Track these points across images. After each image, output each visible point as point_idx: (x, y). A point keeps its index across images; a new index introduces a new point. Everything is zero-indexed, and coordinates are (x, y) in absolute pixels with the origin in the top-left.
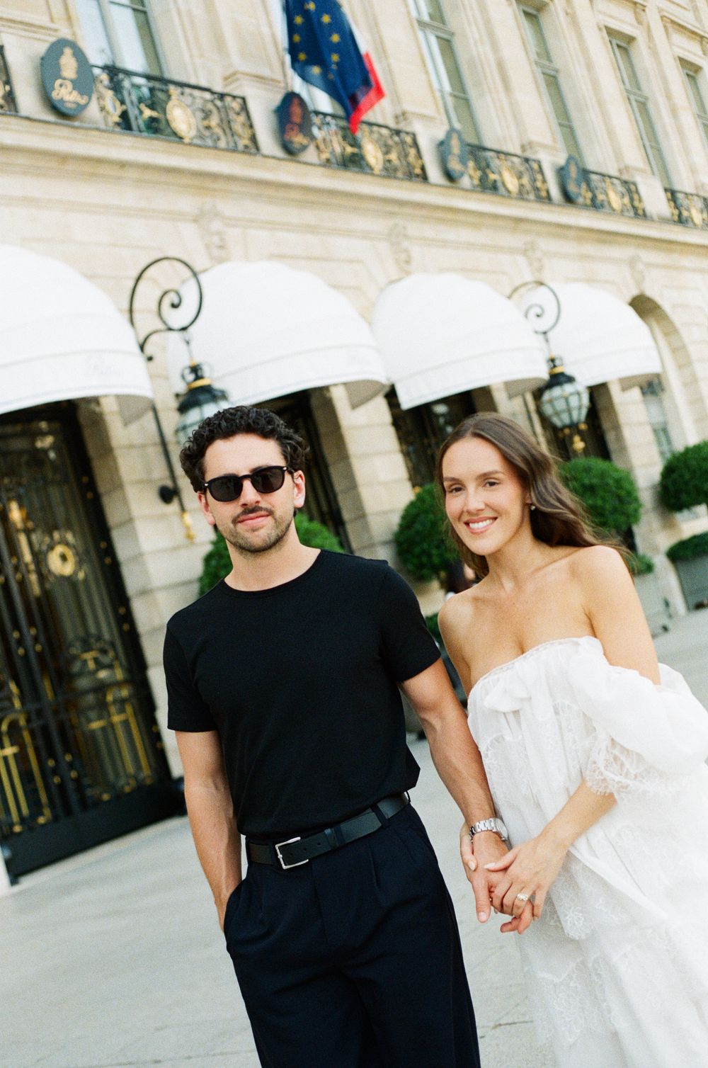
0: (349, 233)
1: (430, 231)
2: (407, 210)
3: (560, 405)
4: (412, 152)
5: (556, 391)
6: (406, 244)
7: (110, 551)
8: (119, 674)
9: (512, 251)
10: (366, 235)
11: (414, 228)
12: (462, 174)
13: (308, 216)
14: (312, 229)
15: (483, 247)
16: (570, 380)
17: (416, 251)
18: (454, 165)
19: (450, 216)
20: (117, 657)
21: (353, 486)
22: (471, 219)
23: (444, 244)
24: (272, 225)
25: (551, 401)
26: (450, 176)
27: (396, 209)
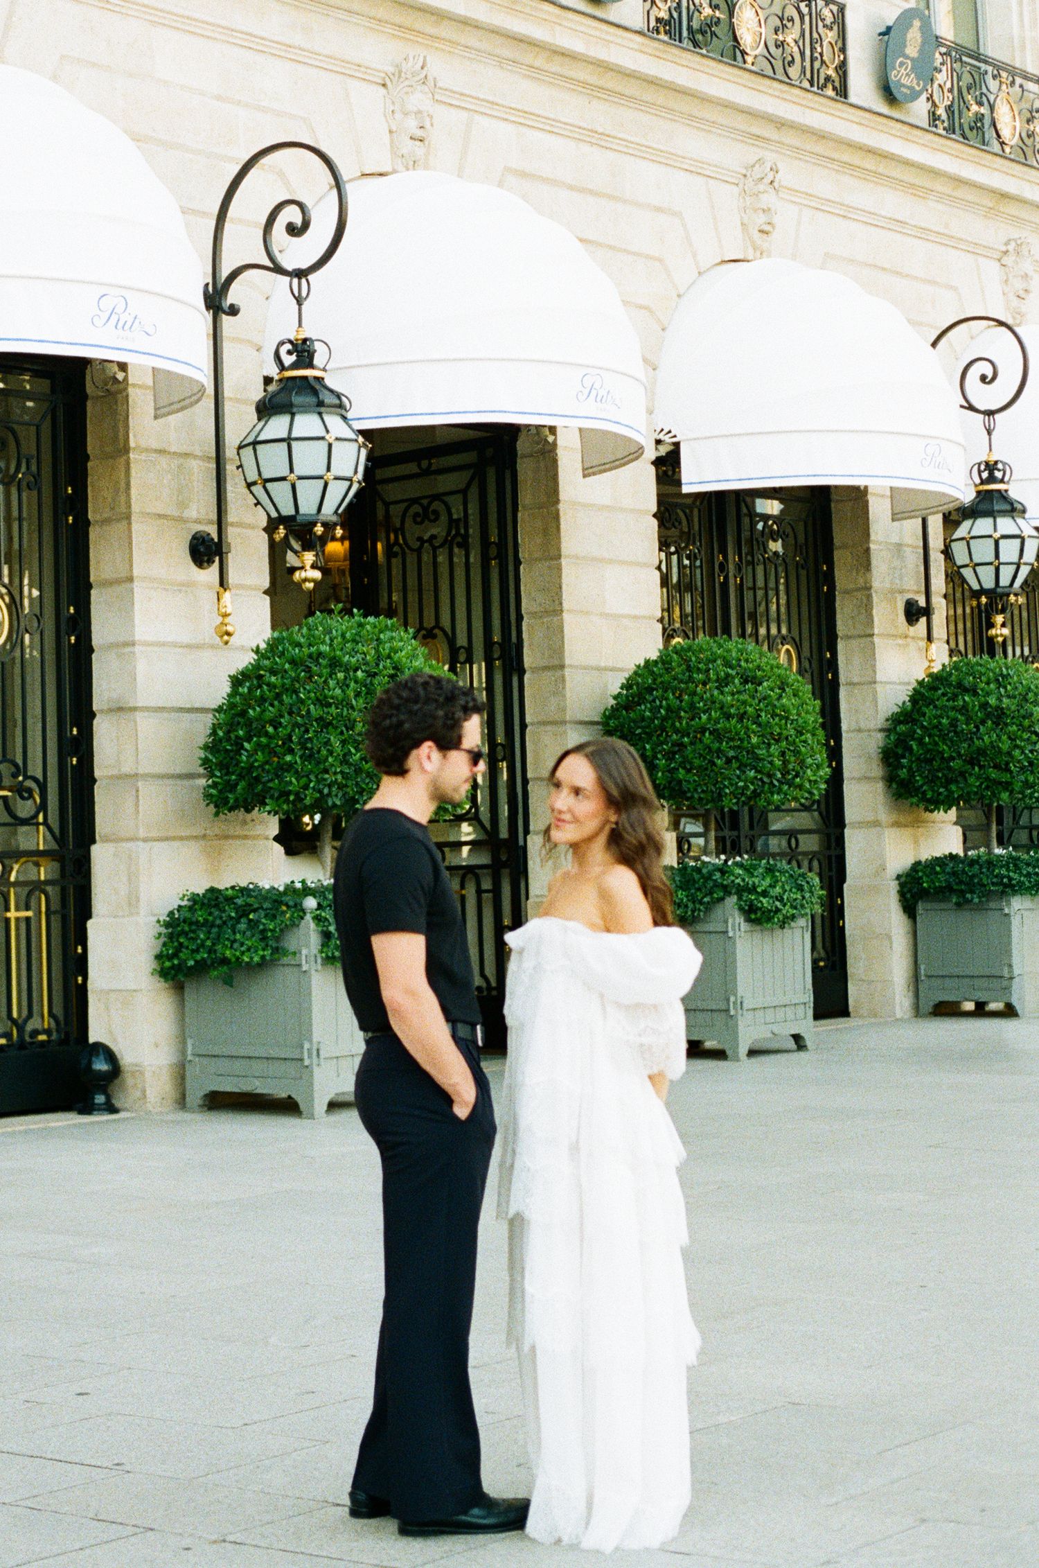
0: (667, 159)
1: (825, 183)
2: (790, 138)
3: (983, 551)
4: (830, 36)
5: (983, 525)
6: (769, 199)
7: (80, 624)
8: (40, 839)
9: (975, 249)
10: (696, 169)
11: (791, 173)
12: (915, 96)
13: (600, 115)
14: (597, 138)
15: (923, 233)
16: (1014, 510)
17: (786, 215)
18: (902, 76)
19: (869, 163)
20: (43, 807)
21: (555, 609)
22: (909, 176)
23: (846, 213)
24: (524, 118)
25: (967, 541)
26: (889, 93)
27: (769, 132)
